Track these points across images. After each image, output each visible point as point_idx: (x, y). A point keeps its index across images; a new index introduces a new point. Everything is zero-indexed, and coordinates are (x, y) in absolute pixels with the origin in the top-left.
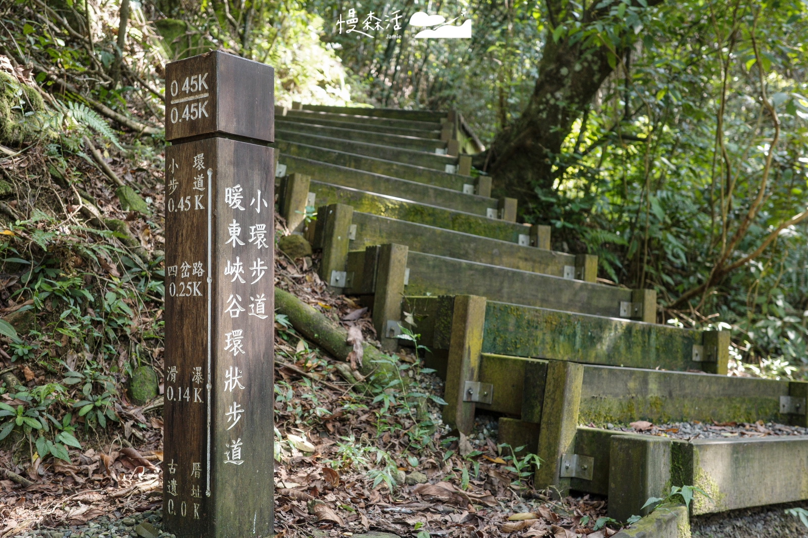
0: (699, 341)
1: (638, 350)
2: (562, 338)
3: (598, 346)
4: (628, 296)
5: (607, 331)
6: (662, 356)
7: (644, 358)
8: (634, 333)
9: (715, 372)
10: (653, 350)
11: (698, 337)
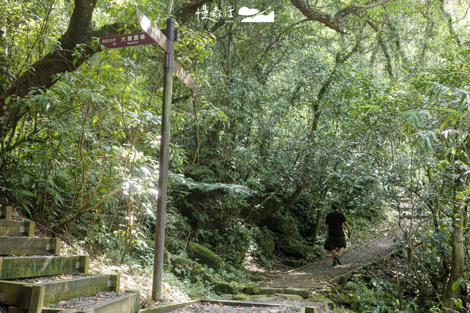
0: (78, 260)
1: (56, 268)
2: (28, 268)
3: (42, 269)
4: (49, 241)
5: (45, 263)
6: (65, 268)
7: (58, 270)
8: (55, 261)
9: (84, 272)
10: (62, 267)
11: (78, 259)
